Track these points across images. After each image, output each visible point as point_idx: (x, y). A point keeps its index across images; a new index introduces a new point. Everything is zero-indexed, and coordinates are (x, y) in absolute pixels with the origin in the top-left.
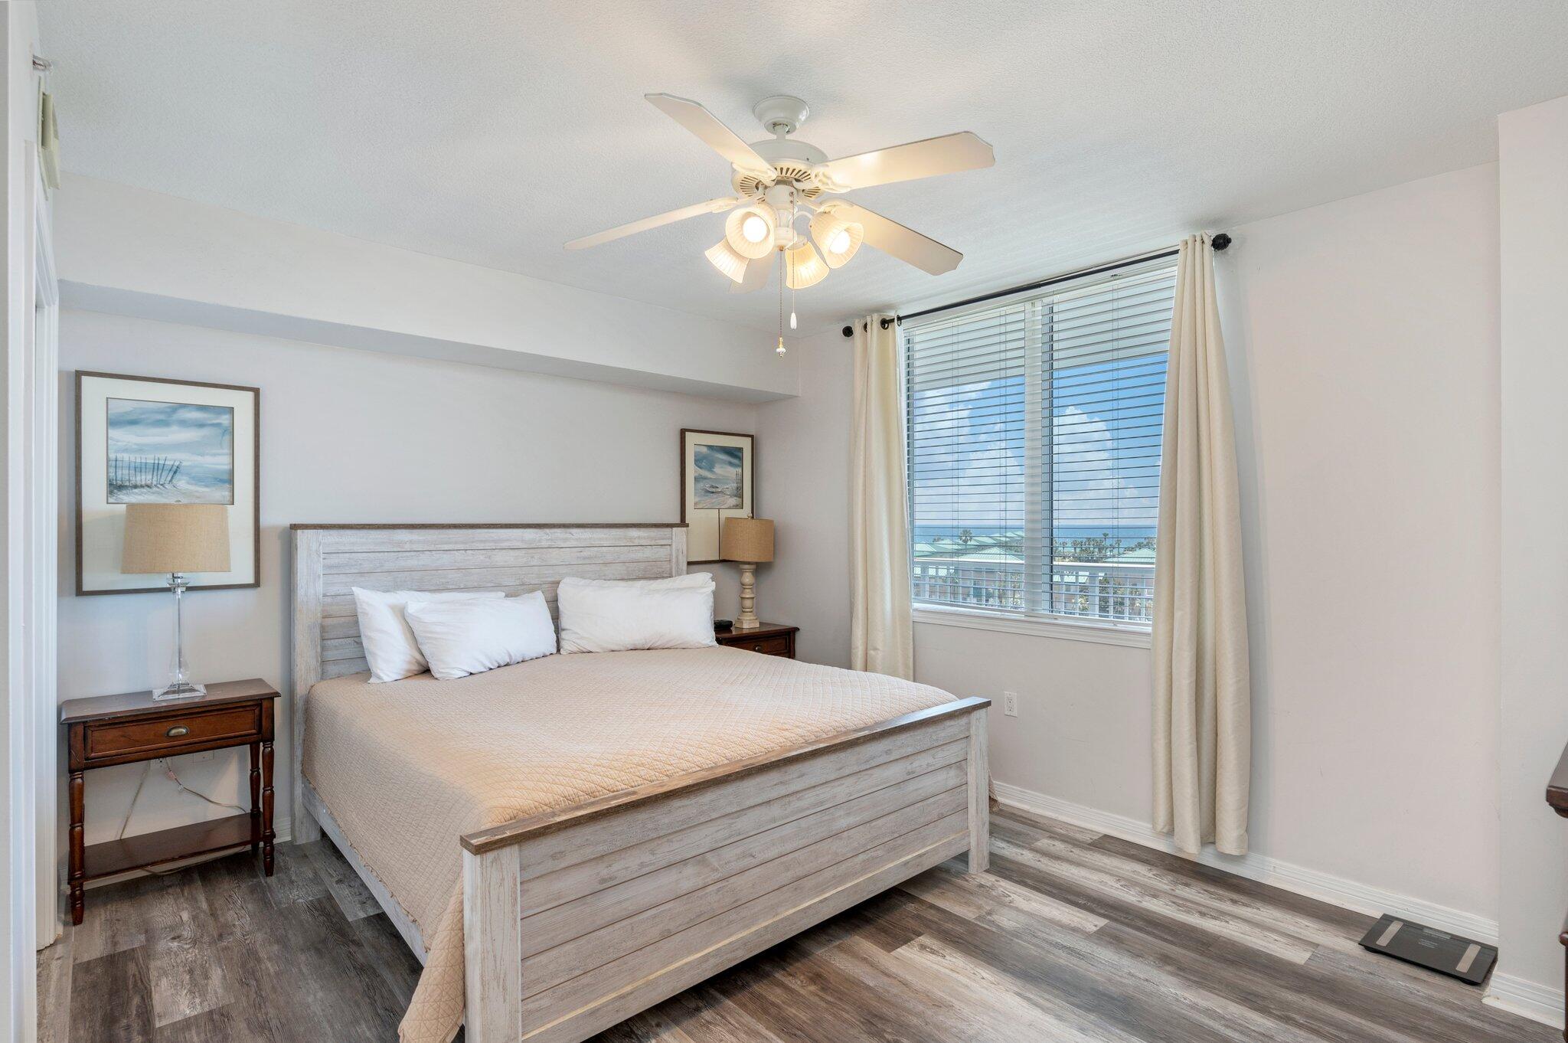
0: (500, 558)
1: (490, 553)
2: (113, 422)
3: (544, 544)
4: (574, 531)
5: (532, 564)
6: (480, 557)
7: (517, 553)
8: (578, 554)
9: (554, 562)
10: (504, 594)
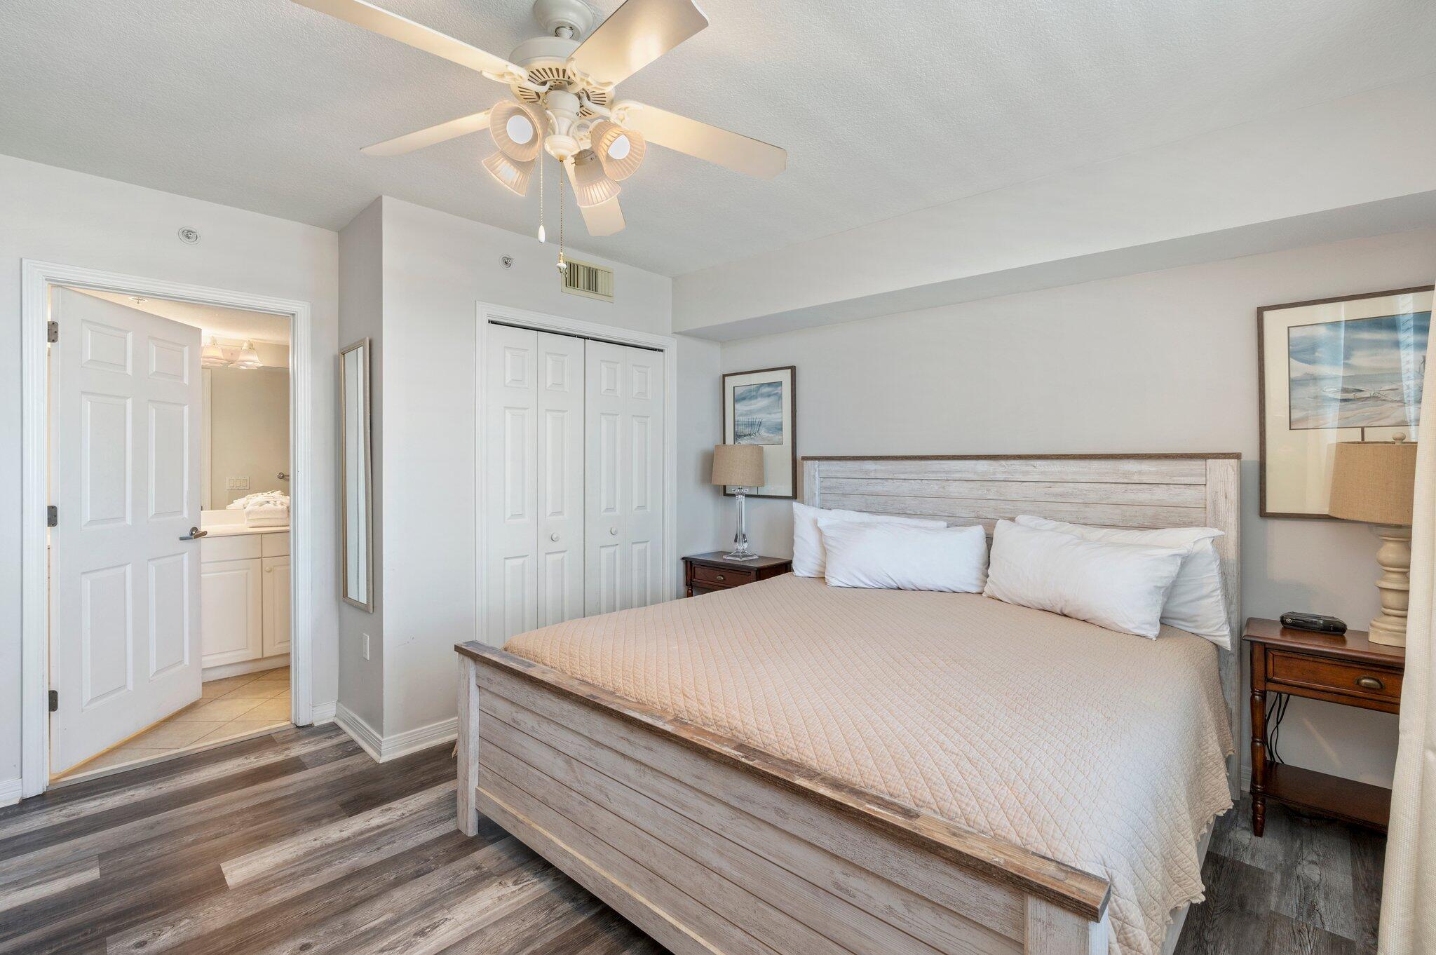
0: (954, 489)
1: (944, 483)
2: (735, 401)
3: (1000, 476)
4: (1038, 463)
5: (989, 497)
6: (935, 487)
7: (972, 485)
8: (1046, 490)
9: (1014, 497)
10: (945, 524)
